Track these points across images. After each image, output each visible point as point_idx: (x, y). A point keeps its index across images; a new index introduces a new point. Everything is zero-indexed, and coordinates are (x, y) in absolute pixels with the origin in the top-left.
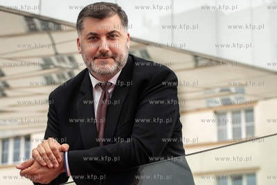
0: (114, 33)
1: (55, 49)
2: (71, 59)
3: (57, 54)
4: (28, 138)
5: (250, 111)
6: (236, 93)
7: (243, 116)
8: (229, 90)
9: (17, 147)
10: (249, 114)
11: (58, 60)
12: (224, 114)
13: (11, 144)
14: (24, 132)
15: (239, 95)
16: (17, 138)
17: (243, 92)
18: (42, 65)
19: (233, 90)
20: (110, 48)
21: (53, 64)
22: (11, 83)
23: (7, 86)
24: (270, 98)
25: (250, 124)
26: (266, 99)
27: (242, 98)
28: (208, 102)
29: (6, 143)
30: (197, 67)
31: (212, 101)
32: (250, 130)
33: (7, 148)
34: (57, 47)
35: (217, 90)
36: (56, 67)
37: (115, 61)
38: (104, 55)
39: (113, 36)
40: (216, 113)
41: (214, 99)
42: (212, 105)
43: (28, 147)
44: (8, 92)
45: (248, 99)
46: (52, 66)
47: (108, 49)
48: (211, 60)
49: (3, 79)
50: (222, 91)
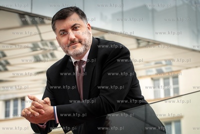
0: (76, 26)
1: (41, 37)
2: (52, 43)
3: (42, 40)
4: (23, 99)
5: (176, 77)
6: (166, 65)
7: (171, 81)
8: (161, 63)
9: (16, 106)
10: (175, 79)
11: (43, 45)
12: (158, 80)
13: (12, 104)
14: (20, 95)
15: (168, 67)
16: (16, 100)
17: (171, 64)
18: (32, 48)
19: (164, 63)
20: (76, 36)
21: (39, 47)
22: (10, 61)
23: (8, 63)
24: (190, 68)
25: (176, 86)
26: (187, 68)
27: (170, 68)
28: (147, 72)
29: (8, 103)
30: (139, 47)
31: (149, 71)
32: (176, 90)
33: (9, 107)
34: (42, 35)
35: (153, 64)
36: (41, 49)
37: (82, 44)
38: (73, 42)
39: (76, 28)
40: (152, 79)
41: (150, 69)
42: (149, 74)
43: (23, 105)
44: (8, 67)
45: (174, 69)
46: (38, 49)
47: (75, 37)
48: (149, 42)
49: (5, 58)
50: (156, 63)
